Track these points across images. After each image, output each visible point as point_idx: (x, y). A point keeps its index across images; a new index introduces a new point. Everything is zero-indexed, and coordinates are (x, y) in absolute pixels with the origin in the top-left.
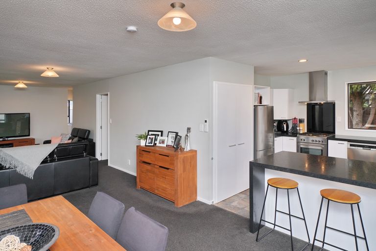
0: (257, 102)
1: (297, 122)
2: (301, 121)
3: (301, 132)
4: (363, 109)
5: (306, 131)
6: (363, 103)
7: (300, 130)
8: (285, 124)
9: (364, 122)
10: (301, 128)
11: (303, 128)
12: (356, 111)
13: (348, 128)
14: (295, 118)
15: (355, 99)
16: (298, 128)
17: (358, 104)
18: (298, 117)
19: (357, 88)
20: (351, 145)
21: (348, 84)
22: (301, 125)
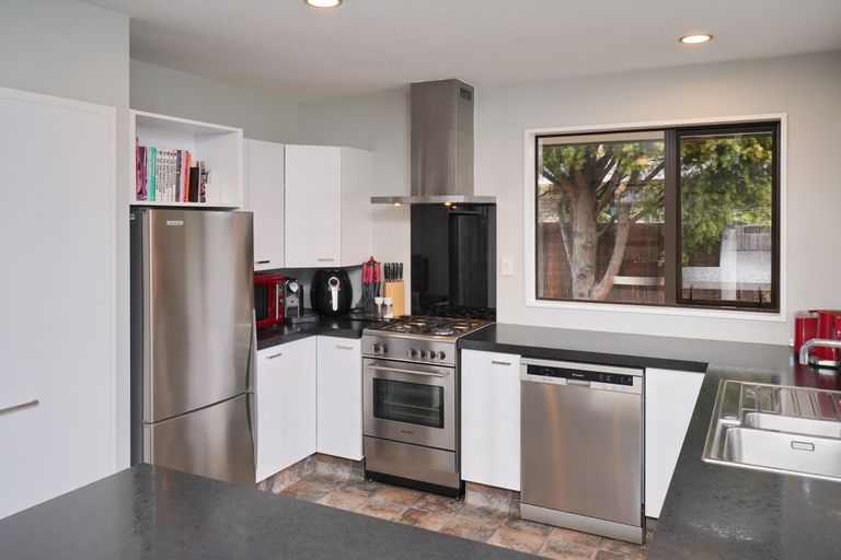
0: (172, 191)
1: (378, 275)
2: (393, 272)
3: (389, 316)
4: (599, 228)
5: (408, 312)
6: (596, 210)
7: (384, 306)
8: (334, 283)
9: (600, 269)
10: (388, 301)
11: (397, 299)
12: (580, 235)
13: (537, 298)
14: (372, 263)
15: (577, 195)
16: (379, 301)
17: (585, 212)
18: (384, 258)
19: (575, 158)
20: (532, 370)
21: (537, 137)
22: (391, 286)
